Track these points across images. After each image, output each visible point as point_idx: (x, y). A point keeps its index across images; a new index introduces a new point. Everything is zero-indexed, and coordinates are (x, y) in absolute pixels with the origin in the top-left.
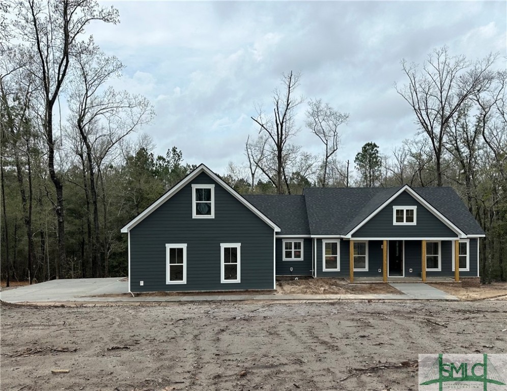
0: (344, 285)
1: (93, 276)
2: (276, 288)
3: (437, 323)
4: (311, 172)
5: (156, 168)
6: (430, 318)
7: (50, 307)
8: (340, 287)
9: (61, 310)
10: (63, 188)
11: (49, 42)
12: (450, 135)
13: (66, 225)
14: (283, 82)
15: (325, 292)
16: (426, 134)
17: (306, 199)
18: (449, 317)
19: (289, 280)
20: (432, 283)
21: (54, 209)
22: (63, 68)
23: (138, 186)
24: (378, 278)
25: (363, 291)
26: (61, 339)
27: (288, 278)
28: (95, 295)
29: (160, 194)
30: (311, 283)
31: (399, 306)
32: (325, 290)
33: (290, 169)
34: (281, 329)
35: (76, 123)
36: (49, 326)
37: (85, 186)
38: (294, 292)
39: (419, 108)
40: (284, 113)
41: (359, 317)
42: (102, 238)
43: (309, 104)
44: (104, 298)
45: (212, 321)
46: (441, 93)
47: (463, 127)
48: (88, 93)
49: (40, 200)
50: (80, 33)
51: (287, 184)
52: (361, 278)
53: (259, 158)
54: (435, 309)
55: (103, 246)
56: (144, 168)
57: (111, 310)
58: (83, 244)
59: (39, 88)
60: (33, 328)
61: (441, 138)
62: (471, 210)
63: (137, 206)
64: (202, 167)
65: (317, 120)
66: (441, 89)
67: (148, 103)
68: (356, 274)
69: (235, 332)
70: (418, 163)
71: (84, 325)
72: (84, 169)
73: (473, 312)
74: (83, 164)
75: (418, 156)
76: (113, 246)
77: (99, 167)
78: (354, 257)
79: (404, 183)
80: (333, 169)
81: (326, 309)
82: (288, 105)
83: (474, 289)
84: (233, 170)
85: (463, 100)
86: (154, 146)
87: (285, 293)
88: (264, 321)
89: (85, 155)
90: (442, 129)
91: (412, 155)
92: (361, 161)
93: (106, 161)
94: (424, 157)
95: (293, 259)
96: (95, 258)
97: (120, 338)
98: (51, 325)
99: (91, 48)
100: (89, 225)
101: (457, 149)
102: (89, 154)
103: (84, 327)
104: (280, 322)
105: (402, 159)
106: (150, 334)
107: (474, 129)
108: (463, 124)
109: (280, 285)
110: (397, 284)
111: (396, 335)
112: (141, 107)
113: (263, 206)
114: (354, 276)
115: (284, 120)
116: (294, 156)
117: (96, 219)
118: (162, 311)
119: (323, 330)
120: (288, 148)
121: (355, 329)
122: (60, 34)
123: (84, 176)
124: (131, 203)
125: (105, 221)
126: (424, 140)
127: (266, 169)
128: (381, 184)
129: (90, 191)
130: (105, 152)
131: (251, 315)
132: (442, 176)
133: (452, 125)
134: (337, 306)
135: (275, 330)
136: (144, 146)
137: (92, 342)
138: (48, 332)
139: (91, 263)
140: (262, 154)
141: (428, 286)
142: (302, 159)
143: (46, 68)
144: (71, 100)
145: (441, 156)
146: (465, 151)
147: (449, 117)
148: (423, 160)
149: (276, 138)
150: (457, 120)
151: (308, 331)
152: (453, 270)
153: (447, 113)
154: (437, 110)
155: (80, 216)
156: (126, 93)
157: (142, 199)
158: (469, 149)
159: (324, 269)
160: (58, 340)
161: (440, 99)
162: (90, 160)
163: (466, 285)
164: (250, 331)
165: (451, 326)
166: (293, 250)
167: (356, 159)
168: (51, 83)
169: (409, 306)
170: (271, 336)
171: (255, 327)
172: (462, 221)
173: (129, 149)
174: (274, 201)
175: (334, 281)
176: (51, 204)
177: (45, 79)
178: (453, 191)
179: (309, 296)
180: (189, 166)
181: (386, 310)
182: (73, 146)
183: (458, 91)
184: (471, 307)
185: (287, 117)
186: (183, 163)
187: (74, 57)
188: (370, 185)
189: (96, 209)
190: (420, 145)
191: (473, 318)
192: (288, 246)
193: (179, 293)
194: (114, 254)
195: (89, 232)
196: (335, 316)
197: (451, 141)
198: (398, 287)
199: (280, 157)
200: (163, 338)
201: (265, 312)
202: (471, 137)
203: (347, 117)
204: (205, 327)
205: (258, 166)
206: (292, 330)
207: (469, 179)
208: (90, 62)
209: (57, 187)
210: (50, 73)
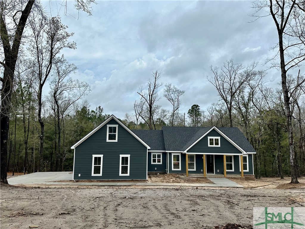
0: (183, 178)
1: (56, 171)
2: (148, 179)
3: (233, 202)
4: (166, 119)
5: (90, 116)
6: (229, 199)
7: (32, 188)
8: (181, 179)
9: (38, 190)
10: (44, 126)
11: (43, 57)
12: (236, 102)
13: (44, 144)
14: (153, 76)
15: (173, 182)
16: (223, 101)
17: (164, 132)
18: (239, 199)
19: (154, 175)
20: (229, 178)
21: (39, 136)
22: (49, 69)
23: (81, 125)
24: (201, 174)
25: (193, 181)
26: (36, 207)
27: (154, 174)
28: (56, 181)
29: (91, 129)
30: (166, 177)
31: (212, 192)
32: (173, 180)
33: (155, 117)
34: (150, 204)
35: (53, 94)
36: (31, 199)
37: (55, 125)
38: (157, 181)
39: (219, 88)
40: (153, 90)
41: (191, 198)
42: (61, 150)
43: (166, 86)
44: (60, 183)
45: (114, 199)
46: (230, 81)
47: (242, 98)
48: (60, 80)
49: (33, 132)
50: (58, 53)
51: (154, 124)
52: (192, 174)
53: (140, 111)
54: (231, 194)
55: (62, 155)
56: (84, 116)
57: (63, 190)
58: (52, 154)
59: (37, 78)
60: (23, 200)
61: (231, 103)
62: (248, 139)
63: (80, 135)
64: (113, 116)
65: (169, 93)
66: (230, 79)
67: (88, 86)
68: (190, 172)
69: (125, 206)
70: (220, 115)
71: (48, 199)
72: (55, 117)
73: (252, 197)
74: (55, 115)
75: (220, 111)
76: (66, 155)
77: (62, 116)
78: (188, 163)
79: (213, 125)
80: (177, 117)
81: (174, 193)
82: (155, 86)
83: (252, 181)
84: (127, 117)
85: (241, 84)
86: (90, 106)
87: (152, 182)
88: (141, 200)
89: (56, 110)
90: (231, 99)
91: (217, 111)
92: (191, 113)
93: (66, 113)
94: (223, 112)
95: (157, 163)
96: (57, 161)
97: (66, 207)
98: (32, 199)
99: (62, 60)
100: (55, 144)
101: (240, 108)
102: (58, 110)
103: (48, 200)
104: (149, 201)
105: (212, 113)
106: (82, 205)
107: (247, 98)
108: (242, 96)
109: (150, 177)
110: (211, 178)
111: (211, 210)
112: (85, 87)
113: (142, 135)
114: (188, 173)
115: (153, 94)
116: (158, 111)
117: (59, 141)
118: (89, 192)
119: (172, 206)
120: (154, 107)
121: (189, 206)
122: (49, 54)
123: (55, 120)
124: (77, 133)
125: (64, 142)
126: (222, 103)
127: (143, 117)
128: (202, 125)
129: (57, 128)
130: (66, 109)
131: (134, 195)
132: (232, 121)
133: (236, 96)
134: (179, 191)
135: (147, 205)
136: (85, 106)
137: (51, 209)
138: (29, 203)
139: (55, 163)
140: (142, 110)
141: (227, 180)
142: (162, 112)
143: (41, 69)
144: (51, 84)
145: (232, 111)
146: (244, 109)
147: (235, 93)
148: (222, 113)
149: (149, 102)
150: (239, 94)
151: (164, 206)
152: (240, 171)
153: (234, 91)
154: (228, 89)
155: (51, 140)
156: (78, 81)
157: (83, 131)
158: (246, 108)
159: (173, 169)
160: (34, 208)
161: (230, 84)
162: (58, 113)
163: (247, 179)
164: (133, 206)
165: (241, 204)
166: (157, 158)
167: (188, 112)
168: (43, 76)
169: (218, 192)
170: (145, 209)
171: (136, 203)
172: (244, 145)
173: (77, 107)
174: (147, 133)
175: (178, 176)
176: (38, 133)
177: (40, 74)
178: (238, 129)
179: (165, 184)
180: (106, 115)
181: (206, 194)
182: (50, 106)
183: (239, 80)
184: (251, 193)
185: (155, 92)
186: (103, 114)
187: (54, 64)
188: (196, 125)
189: (59, 136)
190: (220, 106)
191: (252, 200)
192: (155, 156)
193: (98, 181)
194: (67, 159)
195: (56, 148)
196: (179, 198)
197: (236, 104)
198: (212, 180)
199: (150, 111)
200: (88, 208)
201: (142, 194)
202: (246, 102)
203: (184, 92)
204: (110, 202)
205: (140, 115)
206: (156, 206)
207: (246, 123)
208: (62, 66)
209: (41, 126)
210: (42, 71)
